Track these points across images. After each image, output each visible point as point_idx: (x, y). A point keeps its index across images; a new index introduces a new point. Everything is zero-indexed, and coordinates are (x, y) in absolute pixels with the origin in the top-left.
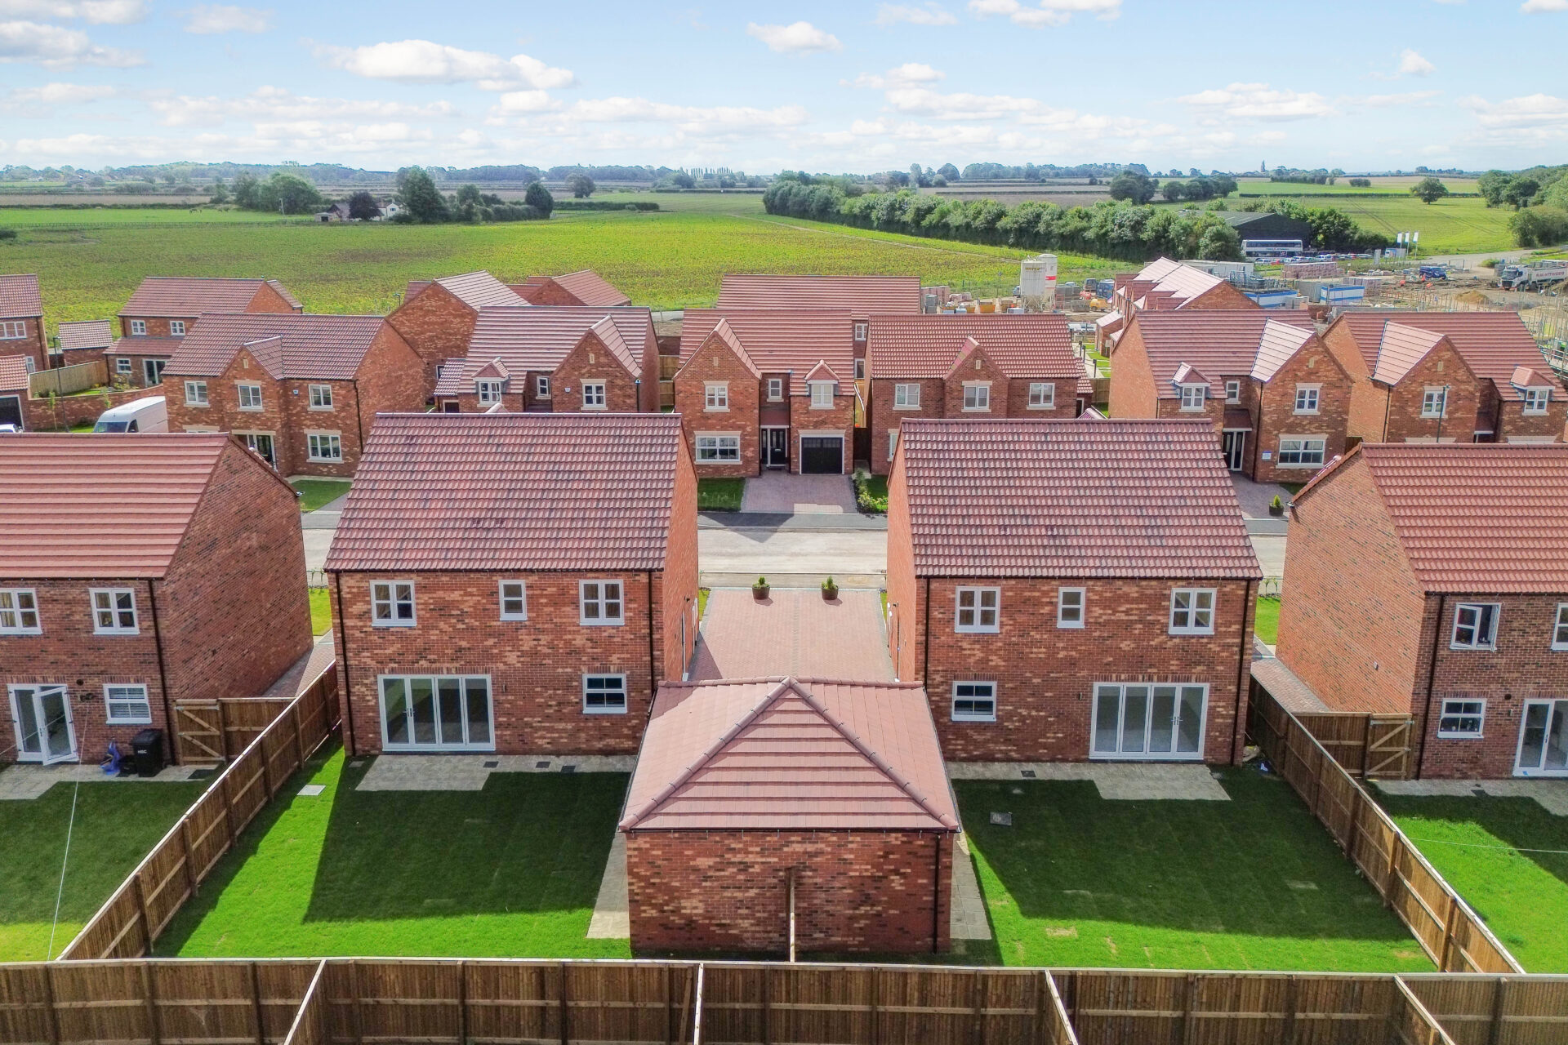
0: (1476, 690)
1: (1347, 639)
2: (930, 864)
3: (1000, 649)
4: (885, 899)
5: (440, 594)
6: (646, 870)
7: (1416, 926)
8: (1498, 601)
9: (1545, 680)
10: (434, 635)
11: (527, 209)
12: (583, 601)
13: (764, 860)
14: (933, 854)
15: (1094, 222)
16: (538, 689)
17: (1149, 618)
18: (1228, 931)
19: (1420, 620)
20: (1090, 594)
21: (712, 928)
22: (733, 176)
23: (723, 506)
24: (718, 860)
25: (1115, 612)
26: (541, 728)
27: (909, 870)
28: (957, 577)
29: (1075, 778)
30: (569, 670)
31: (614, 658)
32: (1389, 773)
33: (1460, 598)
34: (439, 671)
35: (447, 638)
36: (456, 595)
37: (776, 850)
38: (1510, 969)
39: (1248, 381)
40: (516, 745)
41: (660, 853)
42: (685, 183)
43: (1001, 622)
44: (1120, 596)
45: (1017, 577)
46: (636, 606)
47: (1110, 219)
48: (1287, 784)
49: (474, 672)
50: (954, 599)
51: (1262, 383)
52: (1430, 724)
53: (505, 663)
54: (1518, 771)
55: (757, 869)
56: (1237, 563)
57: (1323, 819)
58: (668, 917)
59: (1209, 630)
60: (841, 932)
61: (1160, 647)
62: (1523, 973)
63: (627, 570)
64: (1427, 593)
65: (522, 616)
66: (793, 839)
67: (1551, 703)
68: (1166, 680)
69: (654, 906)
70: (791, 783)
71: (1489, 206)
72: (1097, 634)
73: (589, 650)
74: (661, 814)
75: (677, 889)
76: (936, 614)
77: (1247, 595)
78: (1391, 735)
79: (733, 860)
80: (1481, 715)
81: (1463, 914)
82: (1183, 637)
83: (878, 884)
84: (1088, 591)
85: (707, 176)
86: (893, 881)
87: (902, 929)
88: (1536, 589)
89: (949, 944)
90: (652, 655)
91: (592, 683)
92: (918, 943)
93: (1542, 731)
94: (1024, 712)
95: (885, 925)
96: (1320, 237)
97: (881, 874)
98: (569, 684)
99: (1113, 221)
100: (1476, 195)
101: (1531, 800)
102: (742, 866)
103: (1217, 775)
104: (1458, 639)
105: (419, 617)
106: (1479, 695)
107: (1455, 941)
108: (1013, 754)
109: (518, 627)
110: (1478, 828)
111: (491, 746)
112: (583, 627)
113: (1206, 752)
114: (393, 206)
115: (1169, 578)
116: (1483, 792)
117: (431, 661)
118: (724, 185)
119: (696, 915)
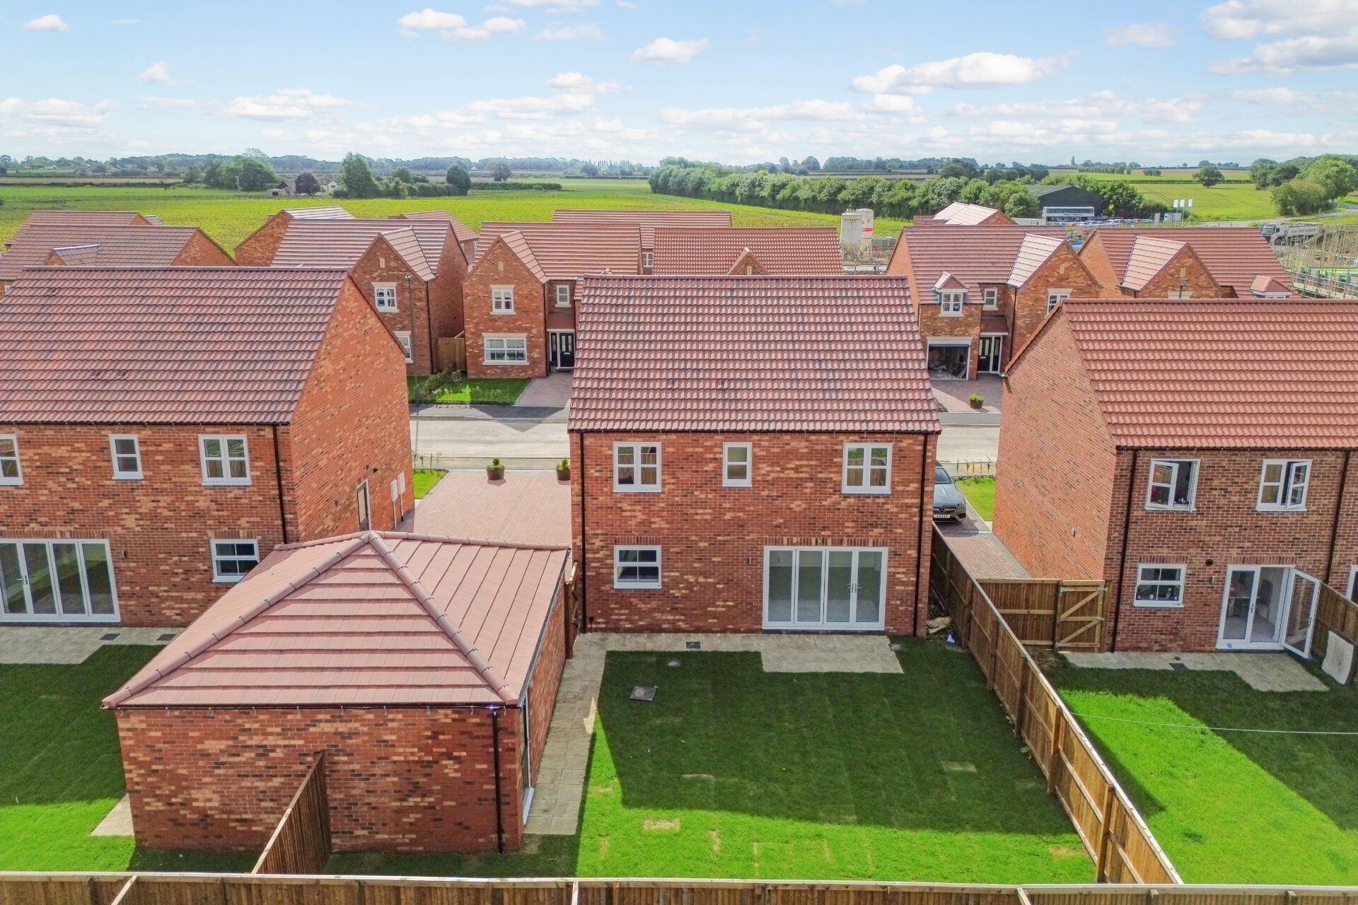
0: (1173, 554)
1: (1050, 506)
2: (490, 746)
3: (662, 510)
4: (437, 788)
5: (46, 449)
6: (145, 755)
7: (1079, 818)
8: (1196, 456)
9: (1250, 545)
10: (43, 496)
11: (447, 187)
12: (204, 459)
13: (286, 742)
14: (491, 733)
15: (918, 192)
16: (162, 556)
17: (820, 475)
18: (860, 822)
19: (1112, 477)
20: (757, 450)
21: (232, 824)
22: (631, 167)
23: (497, 400)
24: (231, 743)
25: (784, 469)
26: (167, 599)
27: (464, 754)
28: (612, 431)
29: (741, 649)
30: (194, 535)
31: (243, 522)
32: (1081, 644)
33: (1154, 453)
34: (51, 535)
35: (56, 498)
36: (63, 451)
37: (301, 730)
38: (1166, 878)
39: (1004, 288)
40: (144, 616)
41: (159, 734)
42: (591, 172)
43: (663, 480)
44: (788, 452)
45: (677, 431)
46: (262, 464)
47: (931, 189)
48: (971, 656)
49: (90, 536)
50: (611, 456)
51: (1016, 288)
52: (1124, 592)
53: (123, 527)
54: (1222, 644)
55: (279, 754)
56: (915, 417)
57: (998, 693)
58: (177, 811)
59: (886, 489)
60: (387, 828)
61: (834, 508)
62: (1180, 882)
63: (248, 424)
64: (1118, 448)
65: (138, 475)
66: (320, 717)
67: (1256, 569)
68: (841, 543)
69: (159, 798)
70: (334, 651)
71: (1258, 189)
72: (765, 493)
73: (215, 513)
74: (162, 688)
75: (185, 778)
76: (592, 472)
77: (925, 450)
78: (1083, 602)
79: (249, 743)
80: (1181, 582)
81: (1121, 806)
82: (858, 496)
83: (428, 771)
84: (754, 446)
85: (611, 167)
86: (446, 766)
87: (460, 824)
88: (1239, 443)
89: (520, 841)
90: (283, 519)
91: (222, 549)
92: (481, 840)
93: (1248, 601)
94: (691, 579)
95: (440, 820)
96: (1111, 207)
97: (430, 758)
98: (196, 551)
99: (933, 191)
100: (1248, 182)
101: (1234, 674)
102: (261, 751)
103: (897, 647)
104: (1154, 499)
105: (25, 476)
106: (1177, 561)
107: (1113, 838)
108: (681, 624)
109: (133, 486)
110: (1170, 704)
111: (116, 617)
112: (207, 488)
113: (887, 623)
114: (333, 183)
115: (840, 432)
116: (1182, 666)
117: (41, 524)
118: (623, 173)
119: (211, 808)
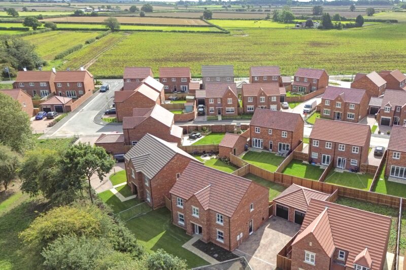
11: (356, 24)
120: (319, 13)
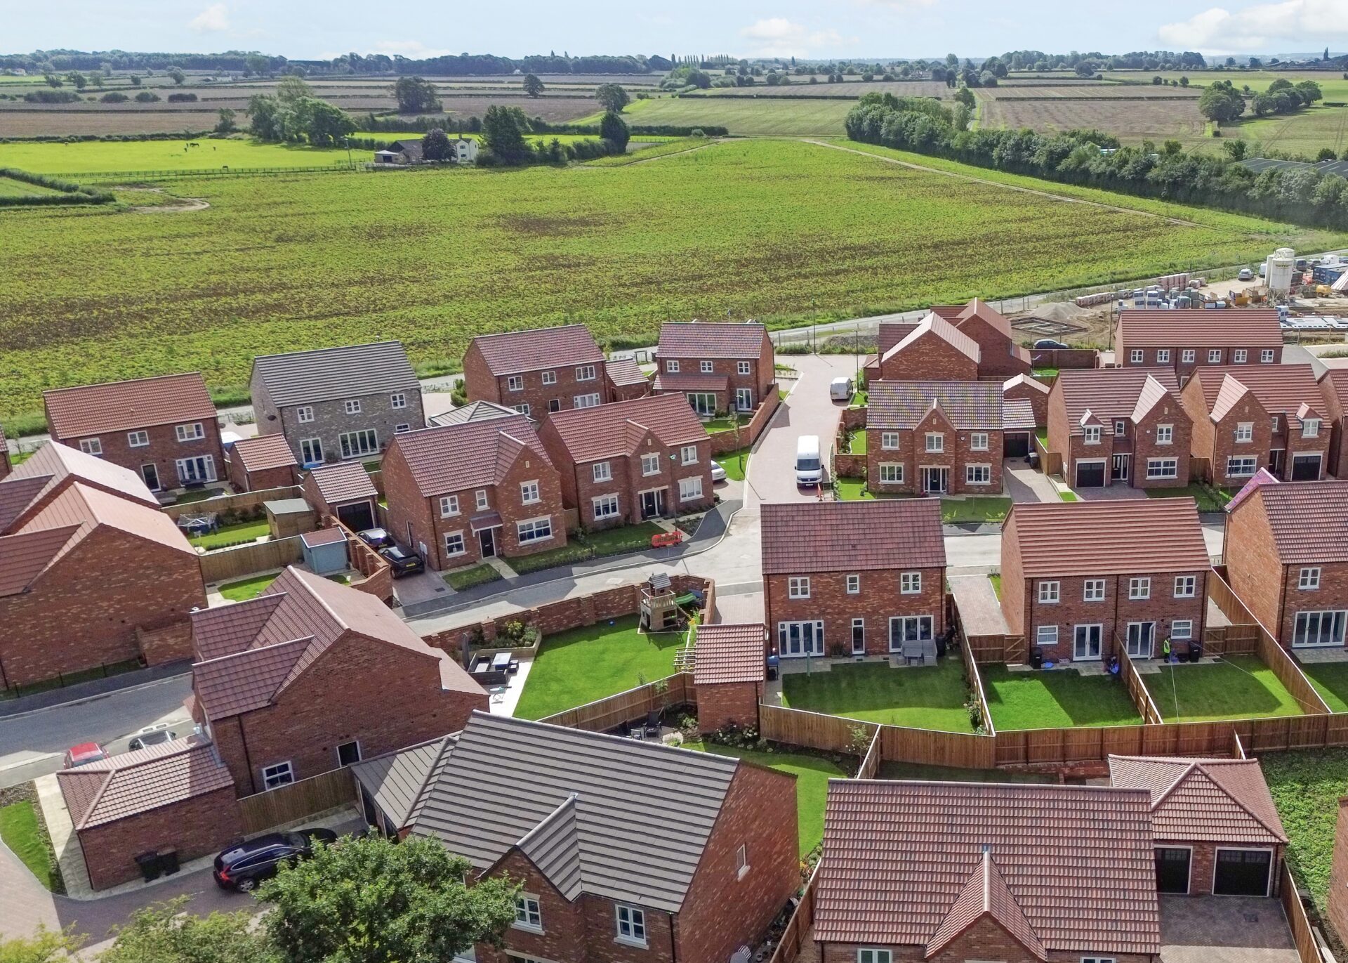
11: (605, 144)
120: (424, 105)
